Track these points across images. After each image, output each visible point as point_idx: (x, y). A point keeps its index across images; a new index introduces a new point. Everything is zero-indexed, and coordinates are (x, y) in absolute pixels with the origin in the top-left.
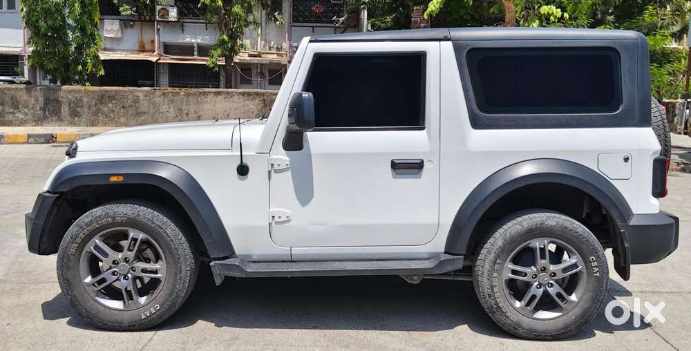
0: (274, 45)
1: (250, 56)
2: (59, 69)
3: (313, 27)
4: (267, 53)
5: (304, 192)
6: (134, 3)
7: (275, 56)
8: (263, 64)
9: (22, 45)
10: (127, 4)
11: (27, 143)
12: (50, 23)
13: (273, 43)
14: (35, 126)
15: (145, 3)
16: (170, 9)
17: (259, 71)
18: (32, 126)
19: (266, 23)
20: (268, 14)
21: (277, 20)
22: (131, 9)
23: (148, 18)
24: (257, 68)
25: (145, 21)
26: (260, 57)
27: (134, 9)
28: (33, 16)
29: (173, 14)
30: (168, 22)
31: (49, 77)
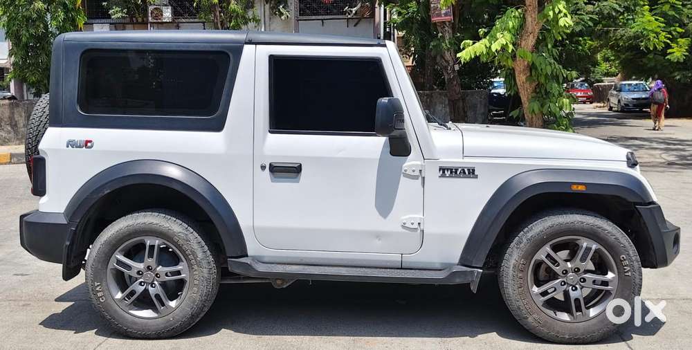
2: (42, 81)
3: (322, 20)
6: (125, 4)
9: (6, 56)
10: (117, 5)
11: (10, 163)
12: (32, 31)
14: (19, 145)
15: (136, 4)
16: (164, 9)
18: (16, 144)
20: (272, 8)
21: (281, 14)
22: (122, 10)
23: (140, 20)
25: (137, 23)
27: (125, 11)
28: (14, 25)
29: (167, 14)
31: (33, 90)
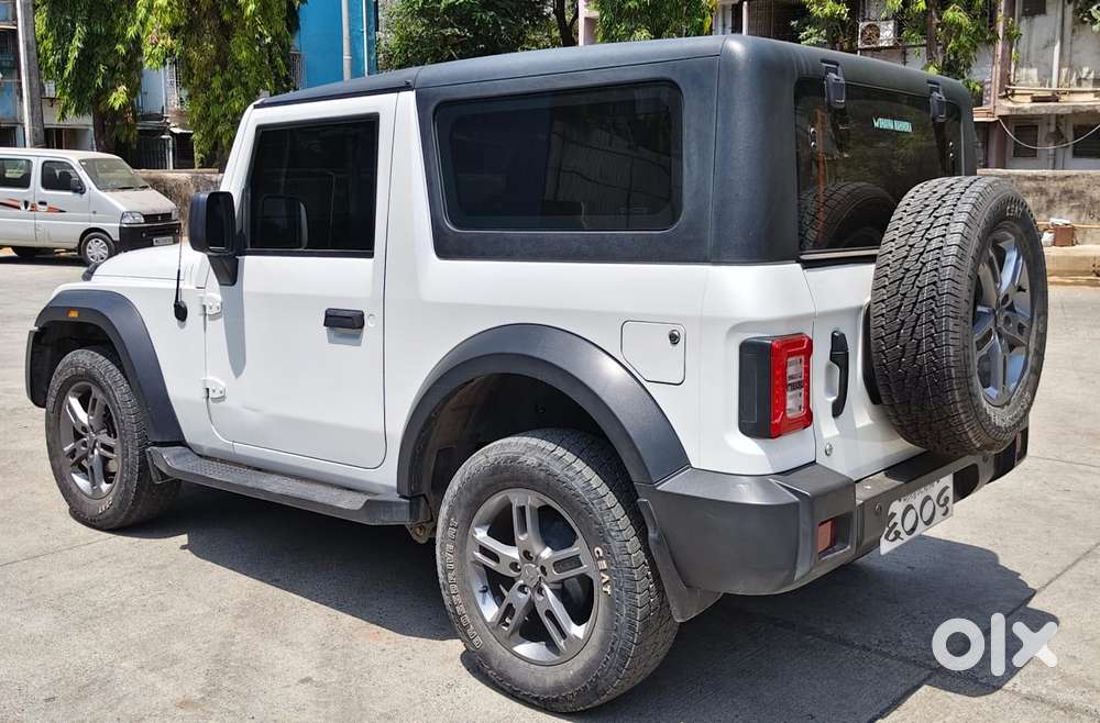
0: (1089, 73)
1: (1035, 100)
4: (1072, 92)
5: (238, 360)
7: (1091, 97)
8: (1062, 116)
13: (1086, 70)
17: (1053, 129)
19: (1074, 31)
24: (1049, 124)
26: (1057, 101)
30: (879, 49)
